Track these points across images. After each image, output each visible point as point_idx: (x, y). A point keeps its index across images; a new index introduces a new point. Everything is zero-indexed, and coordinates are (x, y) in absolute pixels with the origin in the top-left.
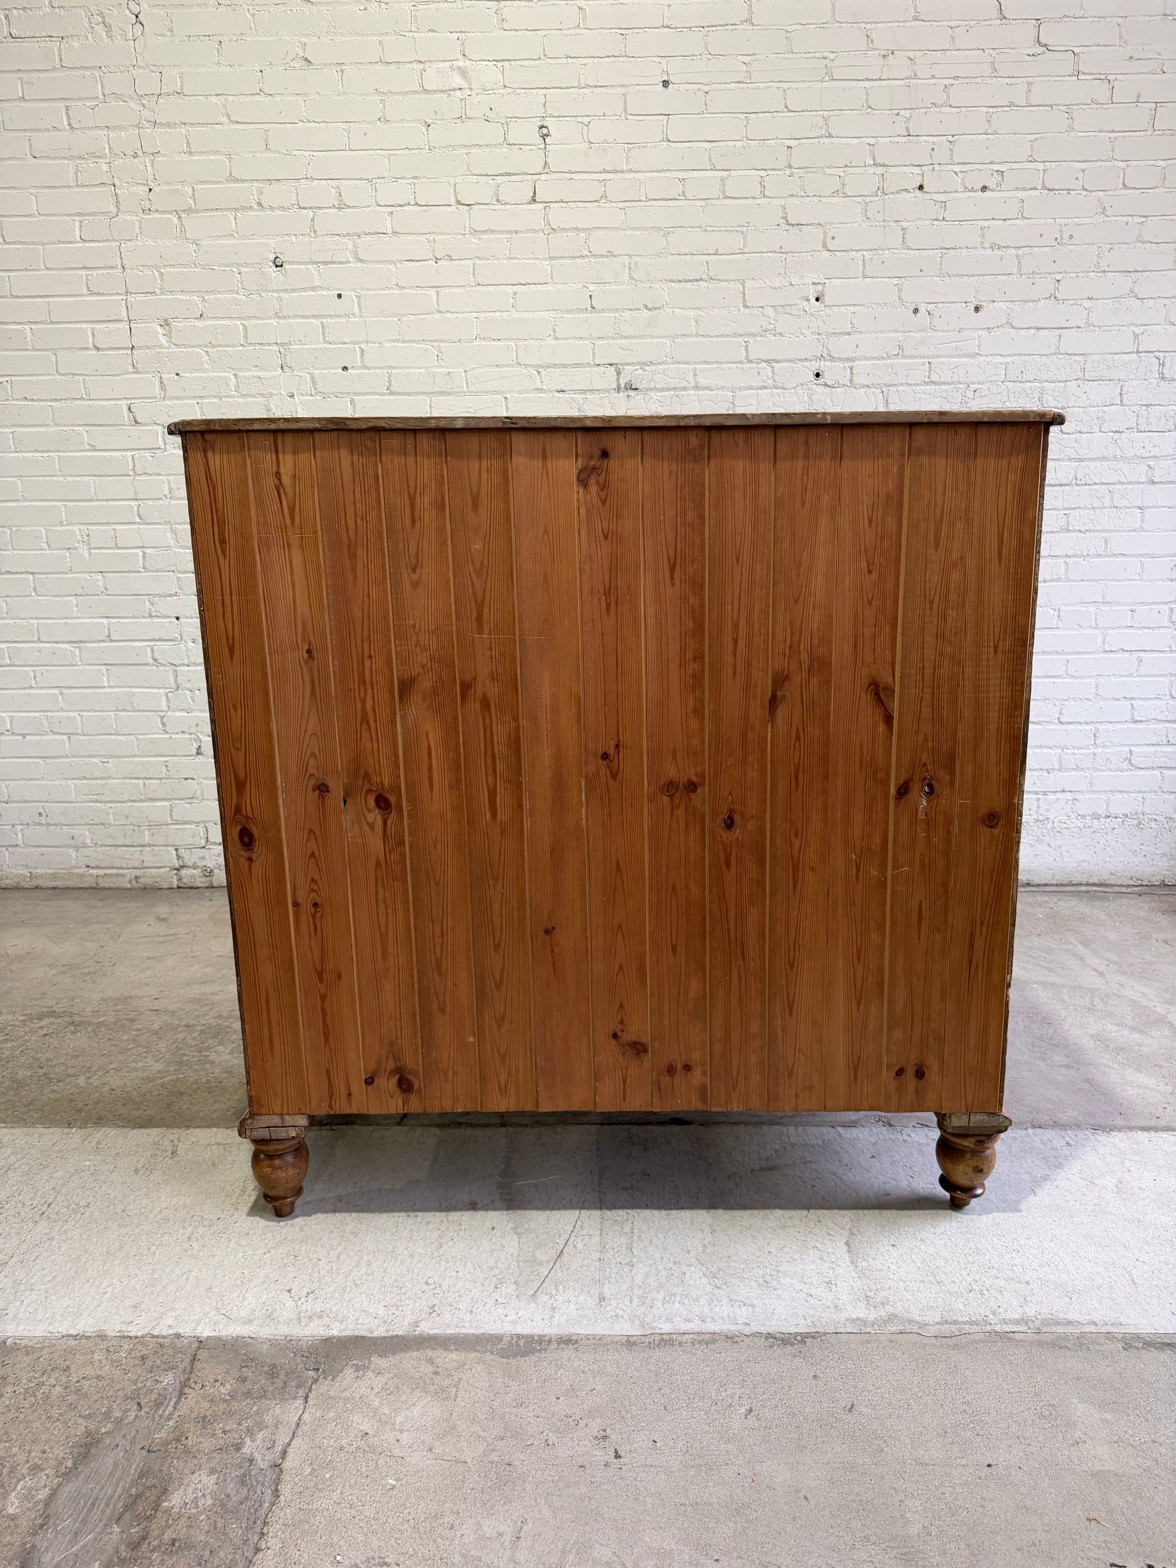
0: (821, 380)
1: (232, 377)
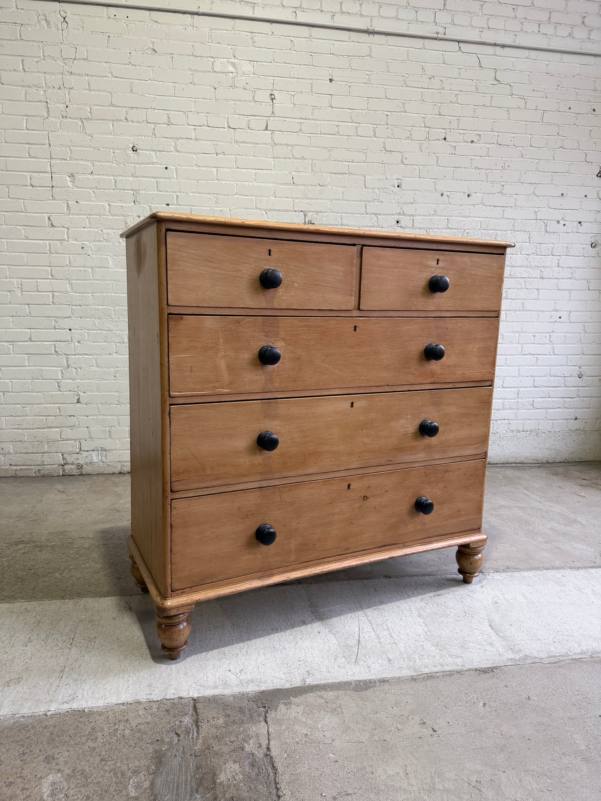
0: (399, 225)
1: (107, 205)
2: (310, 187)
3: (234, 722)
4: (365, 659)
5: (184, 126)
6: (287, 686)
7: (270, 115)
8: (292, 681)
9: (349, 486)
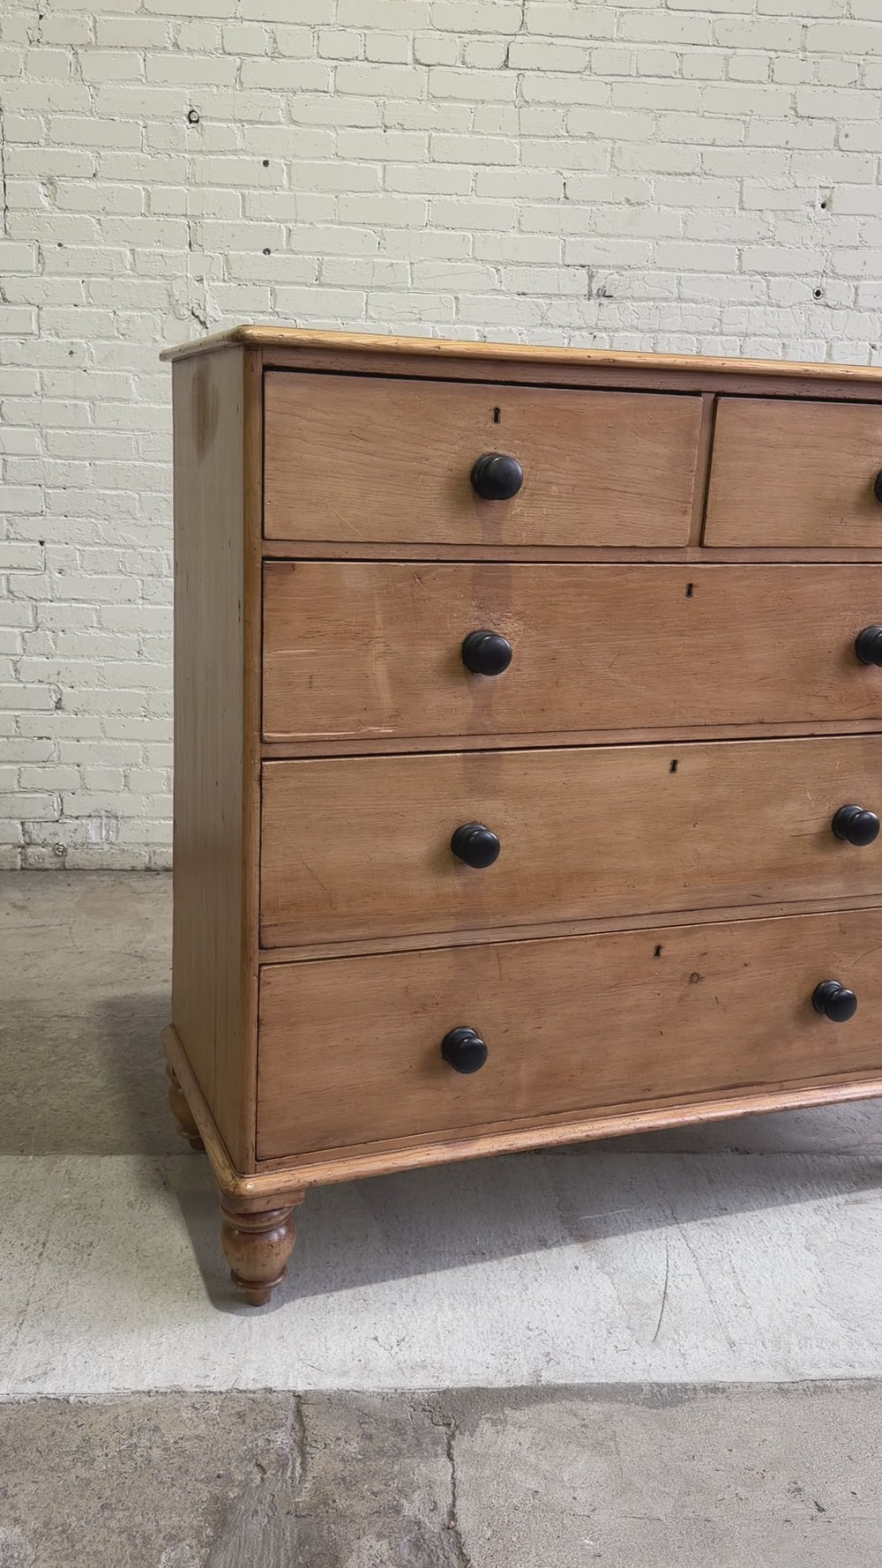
0: (821, 300)
1: (128, 252)
2: (605, 207)
3: (381, 1452)
4: (676, 1337)
5: (310, 60)
6: (500, 1383)
7: (516, 30)
8: (510, 1372)
9: (658, 950)
